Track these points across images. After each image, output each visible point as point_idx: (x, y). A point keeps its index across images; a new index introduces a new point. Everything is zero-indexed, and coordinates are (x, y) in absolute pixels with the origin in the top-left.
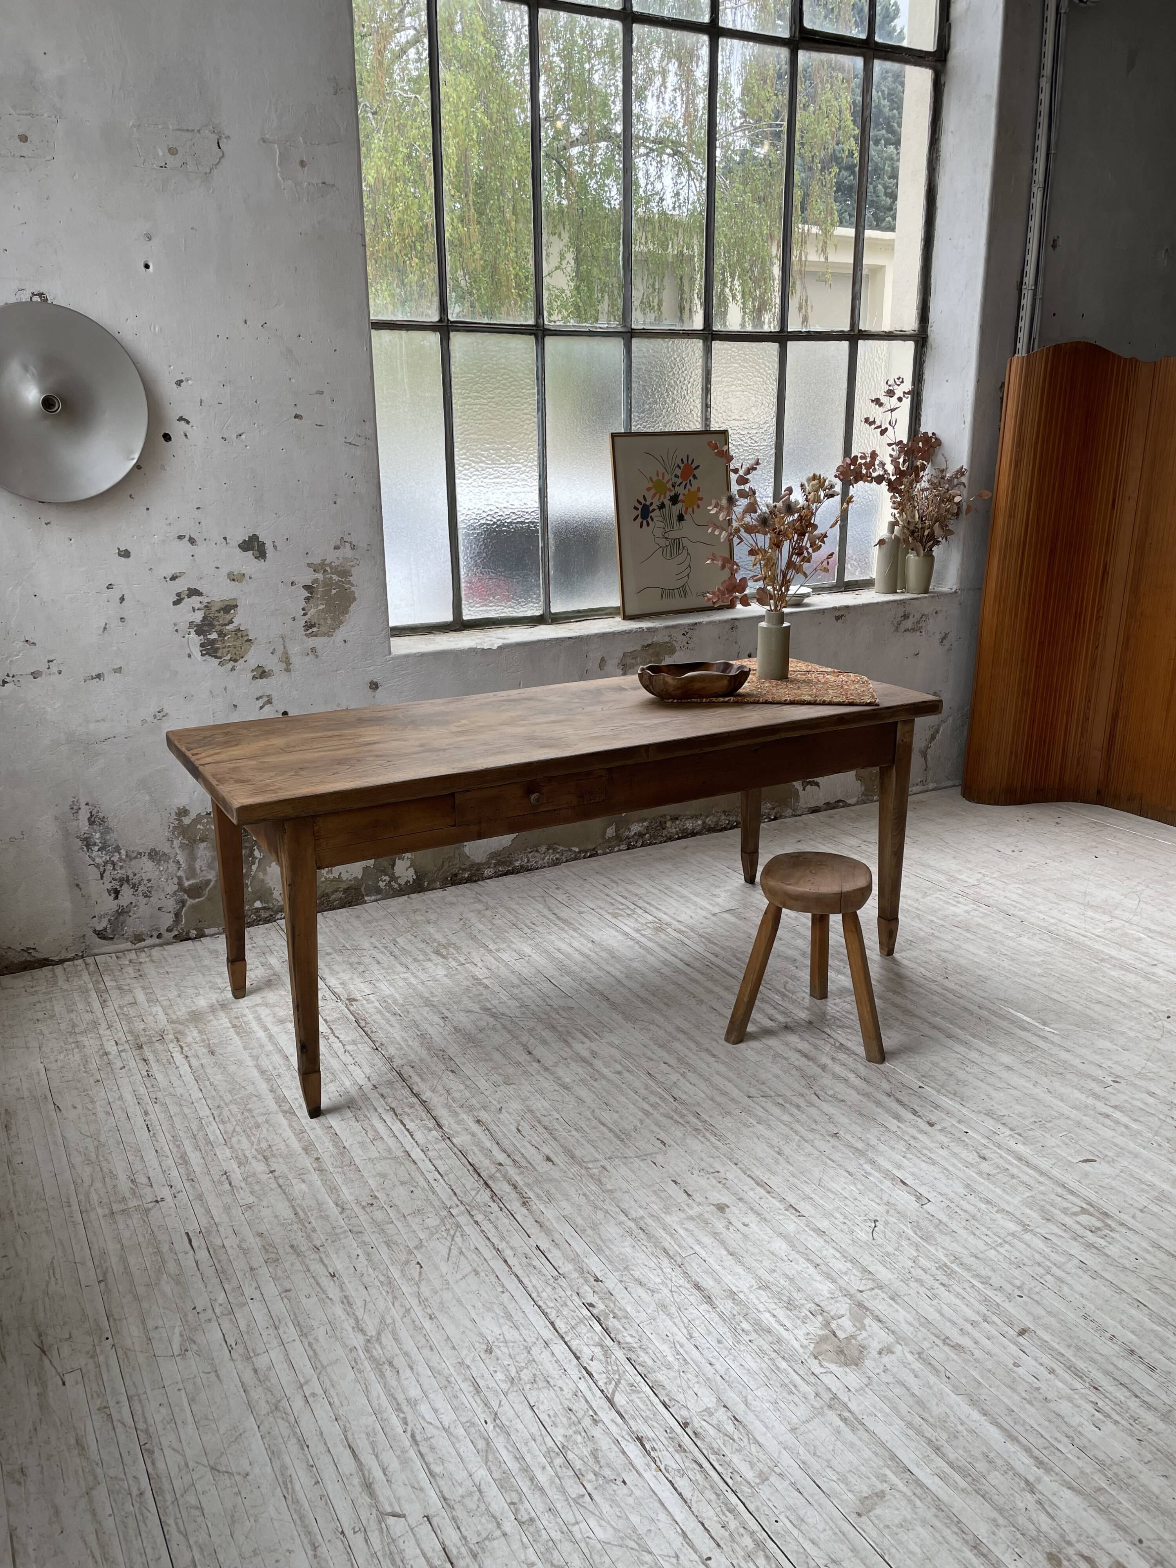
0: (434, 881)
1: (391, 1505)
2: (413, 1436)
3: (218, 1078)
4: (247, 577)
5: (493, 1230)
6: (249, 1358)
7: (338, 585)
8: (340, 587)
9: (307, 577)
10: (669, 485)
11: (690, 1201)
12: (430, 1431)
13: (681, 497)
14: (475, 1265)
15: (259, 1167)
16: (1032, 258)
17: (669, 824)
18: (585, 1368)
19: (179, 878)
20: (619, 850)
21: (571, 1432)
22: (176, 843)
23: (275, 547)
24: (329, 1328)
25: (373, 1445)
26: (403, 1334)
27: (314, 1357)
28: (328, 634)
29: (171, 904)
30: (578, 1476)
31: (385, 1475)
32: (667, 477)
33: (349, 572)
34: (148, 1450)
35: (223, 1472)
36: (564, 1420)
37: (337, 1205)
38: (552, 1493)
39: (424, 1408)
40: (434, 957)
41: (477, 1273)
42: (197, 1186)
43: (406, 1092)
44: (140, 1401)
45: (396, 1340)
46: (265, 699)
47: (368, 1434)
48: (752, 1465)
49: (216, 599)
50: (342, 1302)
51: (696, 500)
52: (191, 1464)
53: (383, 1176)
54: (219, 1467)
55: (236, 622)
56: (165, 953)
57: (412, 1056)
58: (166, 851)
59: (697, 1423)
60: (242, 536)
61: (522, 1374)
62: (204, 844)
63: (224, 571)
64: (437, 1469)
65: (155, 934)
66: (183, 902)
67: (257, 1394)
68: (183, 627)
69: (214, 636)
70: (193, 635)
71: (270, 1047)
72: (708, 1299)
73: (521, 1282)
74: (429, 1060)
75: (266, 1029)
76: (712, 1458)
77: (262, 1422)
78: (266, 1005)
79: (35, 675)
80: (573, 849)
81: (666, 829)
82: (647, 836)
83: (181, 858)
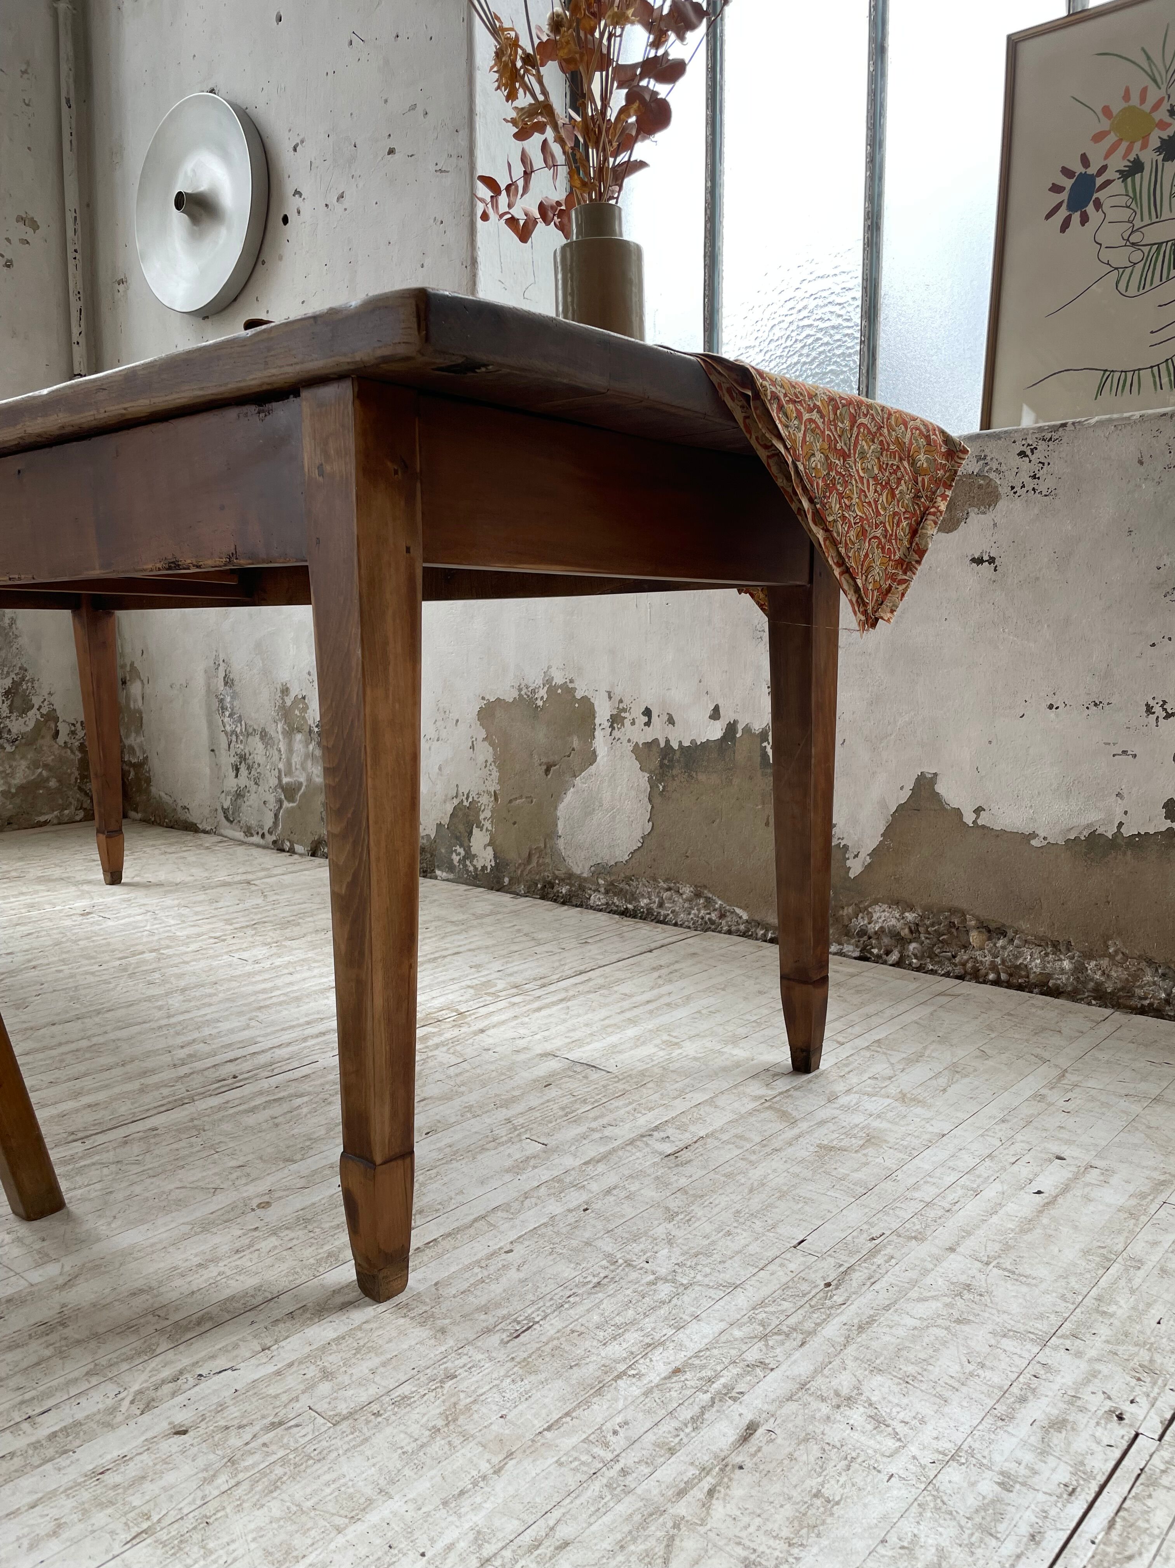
0: (518, 881)
17: (974, 937)
19: (280, 771)
22: (280, 725)
32: (1156, 95)
58: (273, 734)
62: (301, 736)
65: (260, 832)
66: (280, 802)
80: (738, 910)
81: (966, 946)
82: (913, 946)
83: (282, 746)
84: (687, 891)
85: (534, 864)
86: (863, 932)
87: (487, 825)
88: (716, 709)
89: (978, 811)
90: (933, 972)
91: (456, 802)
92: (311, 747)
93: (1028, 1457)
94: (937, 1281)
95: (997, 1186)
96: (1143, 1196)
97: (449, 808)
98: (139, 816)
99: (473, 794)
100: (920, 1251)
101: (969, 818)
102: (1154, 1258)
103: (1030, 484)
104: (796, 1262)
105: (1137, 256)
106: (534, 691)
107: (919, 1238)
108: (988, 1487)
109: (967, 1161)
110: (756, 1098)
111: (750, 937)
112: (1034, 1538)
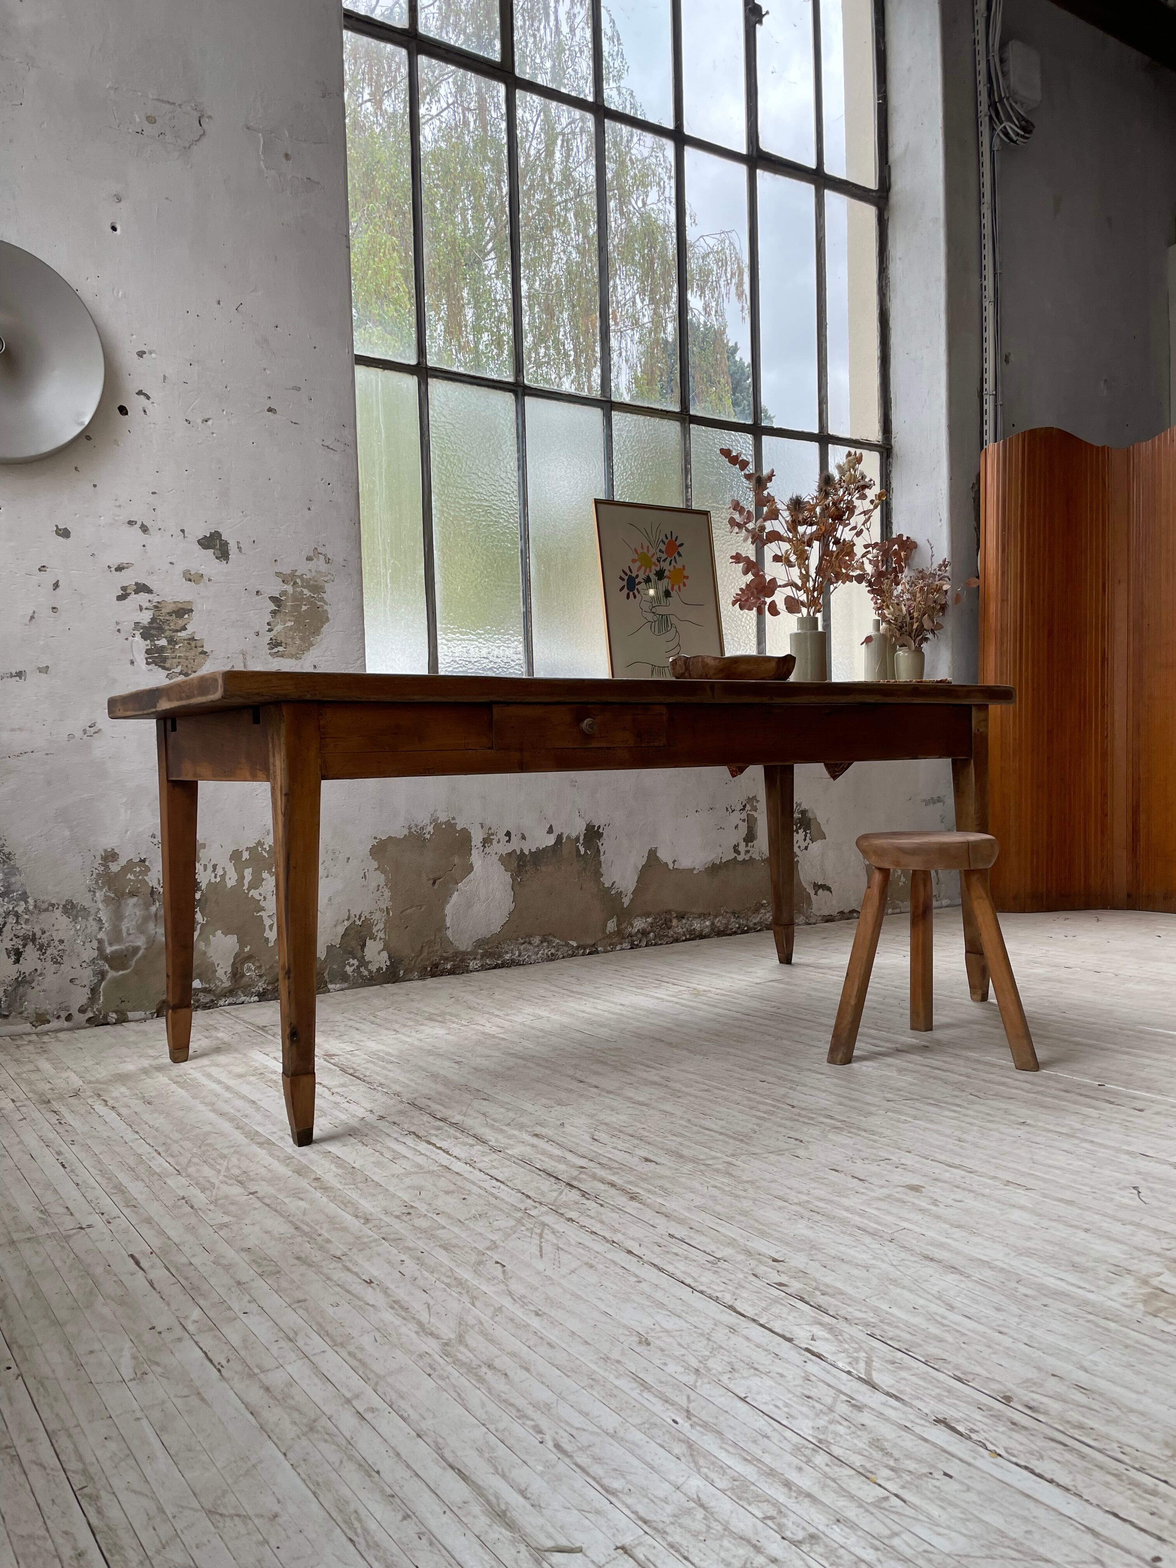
0: (411, 970)
1: (550, 1536)
2: (557, 1446)
3: (160, 1121)
4: (206, 579)
5: (599, 1225)
6: (252, 1376)
7: (310, 601)
8: (311, 603)
9: (275, 588)
10: (654, 560)
11: (867, 1185)
12: (584, 1439)
13: (666, 573)
14: (586, 1259)
15: (235, 1191)
16: (990, 365)
18: (807, 1350)
19: (100, 942)
20: (622, 949)
21: (822, 1422)
22: (99, 895)
23: (239, 548)
24: (378, 1335)
25: (492, 1462)
26: (499, 1332)
27: (361, 1367)
28: (297, 657)
29: (87, 976)
30: (865, 1475)
31: (526, 1498)
32: (652, 551)
33: (322, 587)
34: (90, 1497)
35: (231, 1517)
36: (804, 1409)
37: (357, 1217)
38: (829, 1498)
39: (564, 1411)
40: (426, 1022)
41: (591, 1266)
42: (142, 1211)
43: (426, 1118)
44: (70, 1436)
45: (492, 1341)
47: (480, 1451)
48: (1148, 1438)
49: (168, 599)
50: (392, 1308)
51: (681, 577)
52: (169, 1510)
53: (420, 1189)
54: (222, 1510)
55: (190, 629)
56: (76, 1035)
57: (427, 1091)
58: (86, 904)
59: (1023, 1394)
61: (710, 1363)
62: (134, 900)
63: (180, 568)
64: (617, 1484)
65: (64, 1014)
66: (102, 974)
67: (274, 1415)
68: (127, 627)
69: (163, 642)
70: (138, 638)
71: (227, 1095)
72: (954, 1269)
73: (661, 1270)
74: (448, 1092)
75: (220, 1082)
76: (1076, 1433)
77: (290, 1447)
78: (218, 1065)
80: (571, 942)
81: (672, 927)
82: (652, 934)
83: (104, 916)
84: (537, 940)
85: (425, 954)
86: (631, 935)
87: (381, 935)
88: (551, 827)
89: (674, 862)
91: (347, 924)
92: (153, 909)
97: (341, 930)
99: (366, 914)
101: (671, 867)
106: (422, 828)
111: (577, 956)
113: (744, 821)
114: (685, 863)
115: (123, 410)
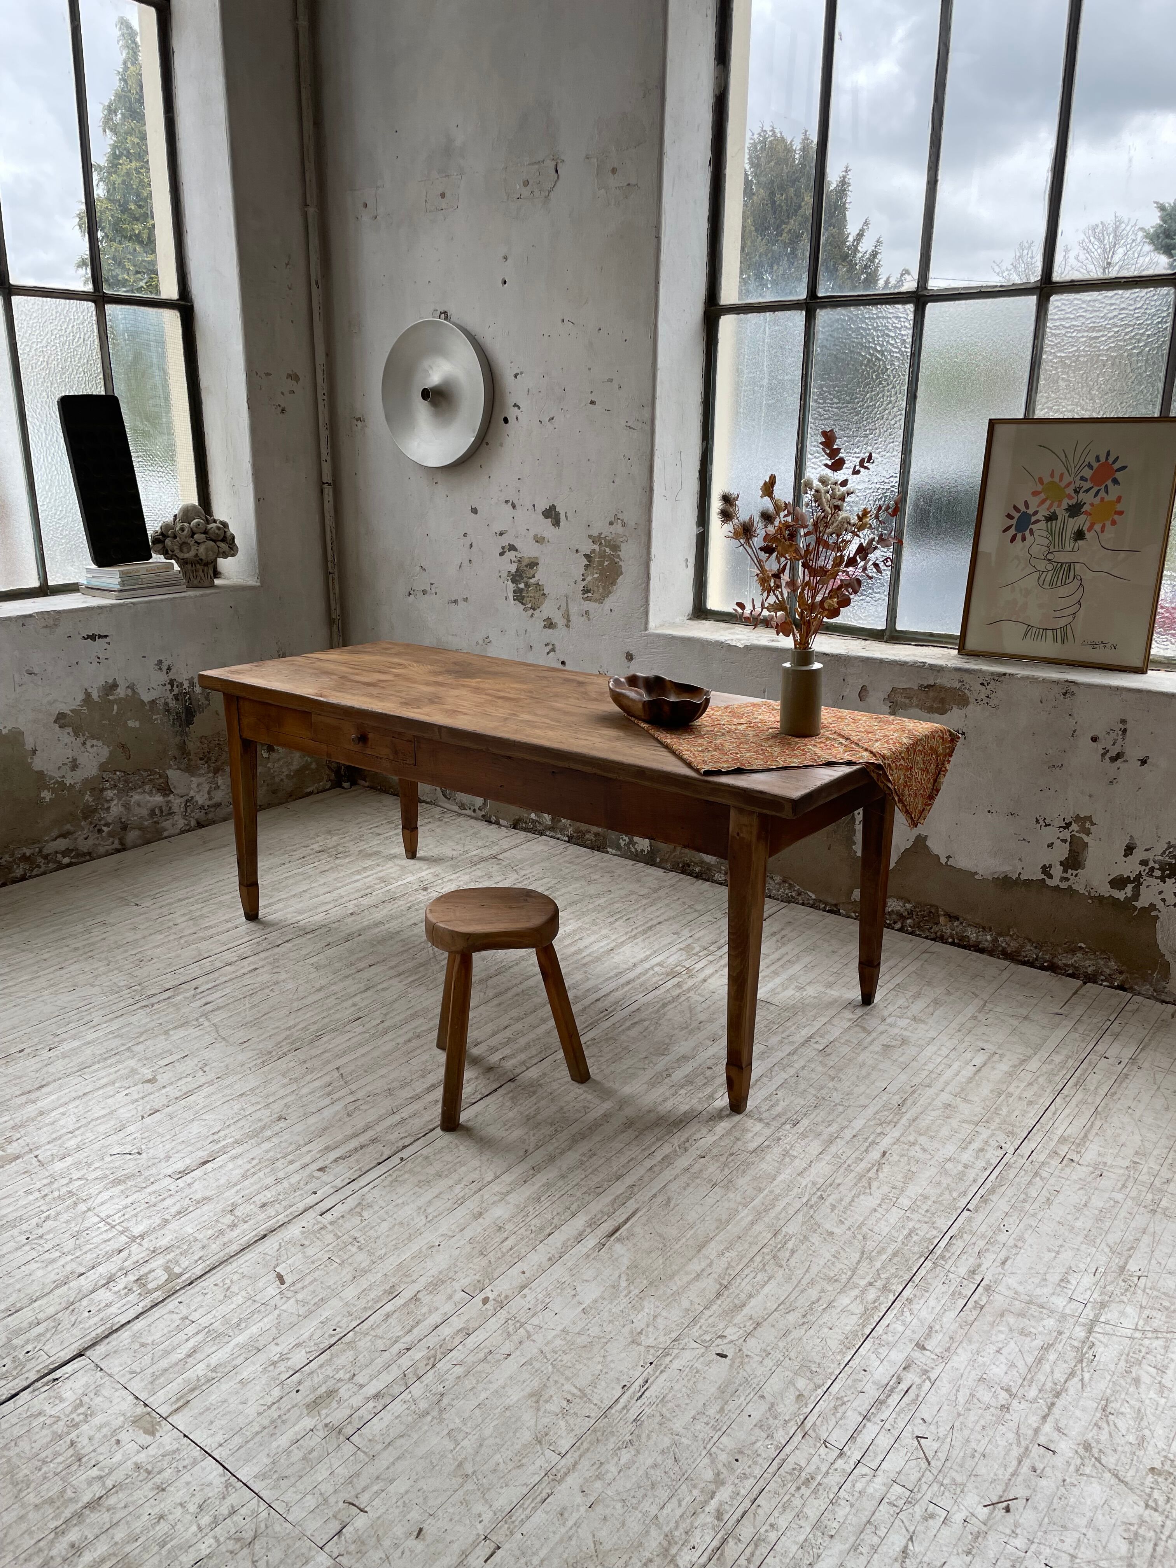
0: (666, 861)
4: (546, 540)
7: (610, 558)
8: (611, 560)
9: (587, 547)
10: (1070, 491)
13: (1086, 508)
17: (942, 920)
23: (566, 517)
28: (600, 601)
32: (1069, 479)
33: (619, 547)
46: (550, 647)
49: (525, 556)
51: (1112, 513)
55: (537, 577)
60: (544, 505)
63: (532, 533)
68: (504, 574)
69: (522, 586)
70: (509, 582)
79: (424, 592)
80: (809, 893)
81: (937, 924)
82: (909, 921)
89: (948, 857)
90: (919, 936)
93: (972, 1159)
94: (938, 1103)
95: (958, 1063)
96: (1015, 1066)
98: (367, 784)
100: (930, 1092)
101: (943, 861)
102: (1018, 1092)
103: (986, 700)
104: (885, 1097)
105: (1050, 567)
107: (929, 1086)
108: (960, 1167)
109: (945, 1051)
110: (850, 1020)
111: (815, 908)
112: (975, 1181)
113: (1065, 841)
114: (963, 862)
115: (506, 420)
